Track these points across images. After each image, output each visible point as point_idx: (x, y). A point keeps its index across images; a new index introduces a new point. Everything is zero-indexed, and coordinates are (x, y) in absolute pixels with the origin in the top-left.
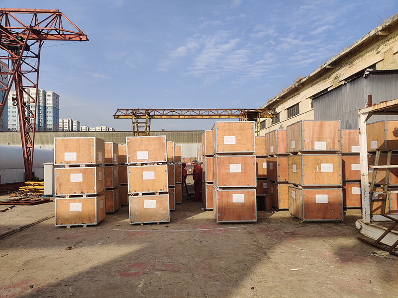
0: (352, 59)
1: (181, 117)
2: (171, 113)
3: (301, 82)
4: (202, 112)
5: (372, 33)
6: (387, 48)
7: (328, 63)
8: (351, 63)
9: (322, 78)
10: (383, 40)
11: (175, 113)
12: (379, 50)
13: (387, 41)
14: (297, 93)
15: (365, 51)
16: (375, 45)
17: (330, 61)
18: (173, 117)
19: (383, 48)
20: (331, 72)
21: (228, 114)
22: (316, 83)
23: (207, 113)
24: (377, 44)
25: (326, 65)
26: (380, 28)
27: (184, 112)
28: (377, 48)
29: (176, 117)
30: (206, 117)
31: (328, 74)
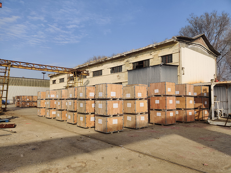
0: (137, 55)
1: (33, 69)
2: (26, 65)
3: (107, 59)
4: (47, 67)
5: (151, 46)
6: (155, 54)
7: (125, 54)
8: (136, 56)
9: (119, 60)
10: (154, 50)
11: (28, 66)
12: (151, 54)
13: (156, 51)
14: (101, 64)
15: (144, 53)
16: (149, 51)
17: (127, 53)
18: (27, 68)
19: (153, 53)
20: (124, 58)
21: (63, 70)
22: (115, 62)
23: (50, 68)
24: (151, 51)
25: (124, 54)
26: (155, 45)
27: (35, 66)
28: (150, 52)
29: (29, 68)
30: (50, 71)
31: (123, 59)
